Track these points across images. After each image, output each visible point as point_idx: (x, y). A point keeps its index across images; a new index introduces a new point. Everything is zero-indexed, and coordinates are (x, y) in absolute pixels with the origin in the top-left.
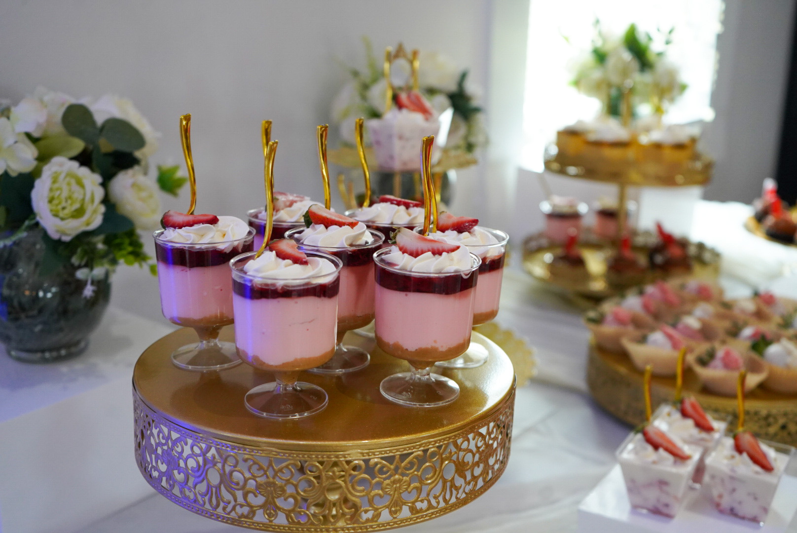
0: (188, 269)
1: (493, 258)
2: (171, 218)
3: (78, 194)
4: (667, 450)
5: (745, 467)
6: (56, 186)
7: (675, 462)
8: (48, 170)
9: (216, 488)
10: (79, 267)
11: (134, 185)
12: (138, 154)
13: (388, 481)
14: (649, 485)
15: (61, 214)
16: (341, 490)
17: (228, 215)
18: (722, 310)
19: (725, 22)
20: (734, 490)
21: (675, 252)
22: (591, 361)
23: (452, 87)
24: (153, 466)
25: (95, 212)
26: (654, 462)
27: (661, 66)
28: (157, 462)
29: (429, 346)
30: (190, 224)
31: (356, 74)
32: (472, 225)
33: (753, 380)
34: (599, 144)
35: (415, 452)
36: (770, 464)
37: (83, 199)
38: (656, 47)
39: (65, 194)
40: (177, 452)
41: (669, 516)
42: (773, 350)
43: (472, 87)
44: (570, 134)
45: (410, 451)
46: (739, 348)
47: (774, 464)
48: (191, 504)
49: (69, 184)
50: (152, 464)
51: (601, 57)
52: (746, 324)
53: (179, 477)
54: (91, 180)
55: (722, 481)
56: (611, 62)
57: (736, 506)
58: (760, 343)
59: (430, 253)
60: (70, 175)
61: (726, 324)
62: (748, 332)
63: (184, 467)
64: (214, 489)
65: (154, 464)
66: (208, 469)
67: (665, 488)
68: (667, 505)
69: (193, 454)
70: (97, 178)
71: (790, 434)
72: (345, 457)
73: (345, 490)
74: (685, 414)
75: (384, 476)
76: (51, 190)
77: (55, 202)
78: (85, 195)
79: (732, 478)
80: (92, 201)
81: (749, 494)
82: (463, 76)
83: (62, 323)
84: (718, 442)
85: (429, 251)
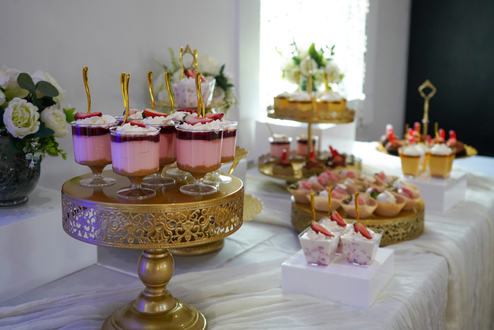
0: (88, 137)
1: (231, 131)
2: (79, 115)
3: (27, 116)
4: (322, 232)
5: (359, 238)
6: (16, 111)
7: (326, 238)
8: (11, 104)
9: (105, 230)
10: (27, 153)
11: (53, 114)
12: (54, 99)
13: (184, 223)
14: (315, 250)
15: (19, 125)
16: (162, 226)
17: (106, 114)
18: (358, 181)
19: (368, 46)
20: (355, 250)
21: (338, 159)
22: (293, 208)
23: (217, 73)
24: (74, 227)
25: (35, 125)
26: (316, 239)
27: (329, 66)
28: (75, 224)
29: (201, 165)
30: (89, 117)
31: (166, 68)
32: (221, 116)
33: (370, 209)
34: (295, 102)
35: (196, 210)
36: (370, 235)
37: (29, 118)
38: (326, 55)
39: (20, 116)
40: (86, 217)
41: (325, 265)
42: (381, 195)
43: (227, 73)
44: (281, 98)
45: (194, 209)
46: (365, 197)
47: (372, 236)
48: (93, 240)
49: (22, 111)
50: (73, 225)
51: (297, 61)
52: (369, 186)
53: (87, 229)
54: (33, 109)
55: (349, 246)
56: (303, 63)
57: (356, 258)
58: (375, 193)
59: (200, 123)
60: (22, 106)
61: (360, 187)
62: (370, 190)
63: (89, 223)
64: (104, 231)
65: (74, 226)
66: (101, 222)
67: (322, 251)
68: (323, 259)
69: (94, 216)
70: (36, 108)
71: (390, 236)
72: (164, 211)
73: (165, 227)
74: (332, 219)
75: (182, 221)
76: (13, 114)
77: (15, 119)
78: (30, 116)
79: (353, 244)
80: (34, 119)
81: (361, 251)
82: (223, 68)
83: (16, 186)
84: (348, 231)
85: (200, 122)
